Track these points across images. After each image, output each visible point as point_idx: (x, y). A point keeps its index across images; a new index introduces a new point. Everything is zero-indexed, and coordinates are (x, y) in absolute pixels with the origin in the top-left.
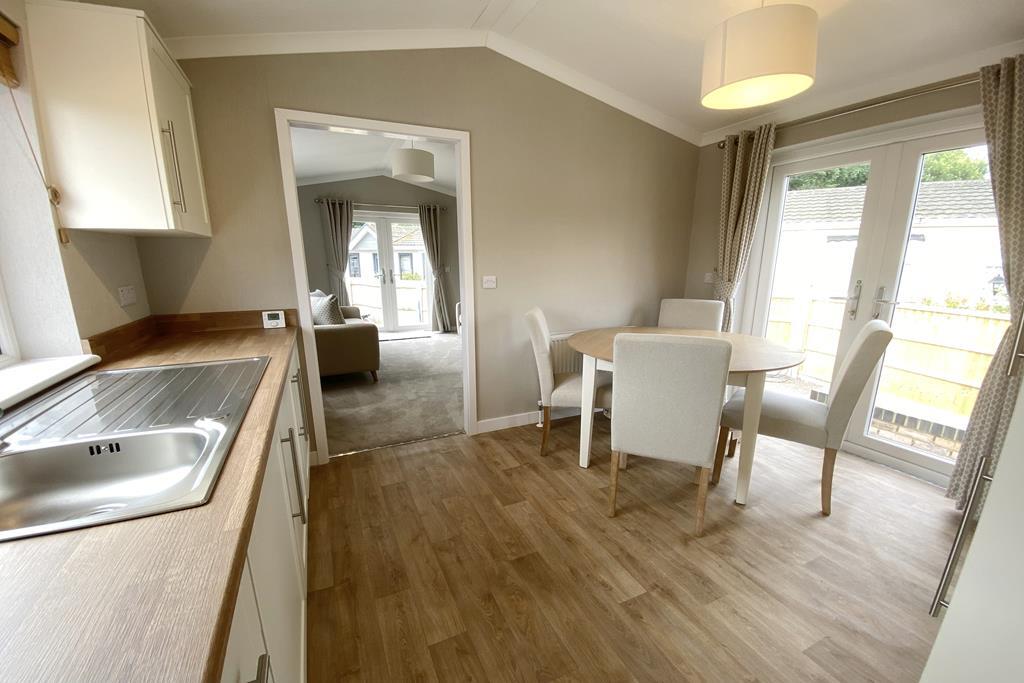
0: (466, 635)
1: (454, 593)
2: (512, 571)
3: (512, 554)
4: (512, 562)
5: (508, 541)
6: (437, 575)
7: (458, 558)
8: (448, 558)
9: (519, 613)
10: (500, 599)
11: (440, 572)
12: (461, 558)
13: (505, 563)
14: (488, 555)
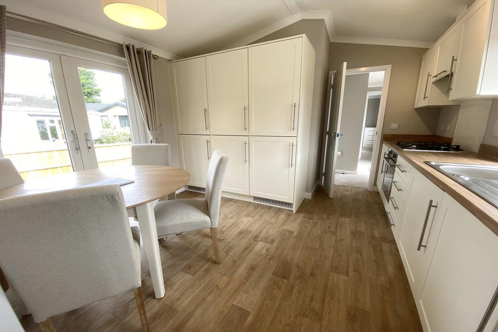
0: (331, 271)
1: (326, 286)
2: (292, 276)
3: (283, 282)
4: (288, 279)
5: (277, 290)
6: (329, 301)
7: (311, 301)
8: (316, 305)
9: (306, 264)
10: (308, 270)
11: (327, 300)
12: (309, 299)
13: (291, 282)
14: (295, 291)
